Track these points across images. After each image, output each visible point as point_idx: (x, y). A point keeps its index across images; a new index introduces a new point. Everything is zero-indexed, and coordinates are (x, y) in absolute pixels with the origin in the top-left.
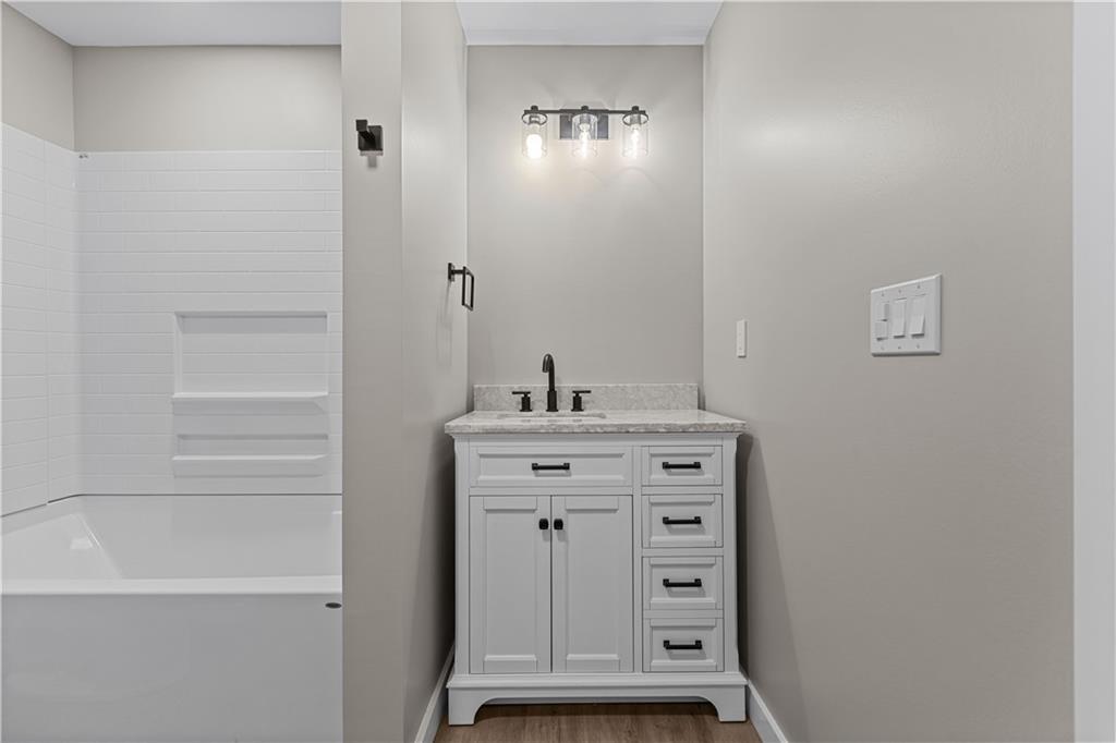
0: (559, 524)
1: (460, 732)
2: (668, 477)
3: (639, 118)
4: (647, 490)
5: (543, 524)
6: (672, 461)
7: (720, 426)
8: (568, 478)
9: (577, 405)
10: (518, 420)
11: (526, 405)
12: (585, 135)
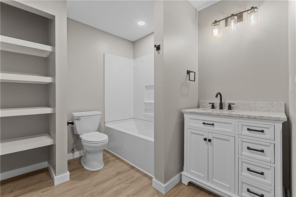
0: (210, 140)
1: (183, 186)
2: (249, 133)
3: (254, 10)
4: (240, 136)
5: (205, 139)
6: (251, 128)
7: (272, 118)
8: (213, 128)
9: (230, 108)
10: (210, 111)
11: (213, 107)
12: (232, 24)
